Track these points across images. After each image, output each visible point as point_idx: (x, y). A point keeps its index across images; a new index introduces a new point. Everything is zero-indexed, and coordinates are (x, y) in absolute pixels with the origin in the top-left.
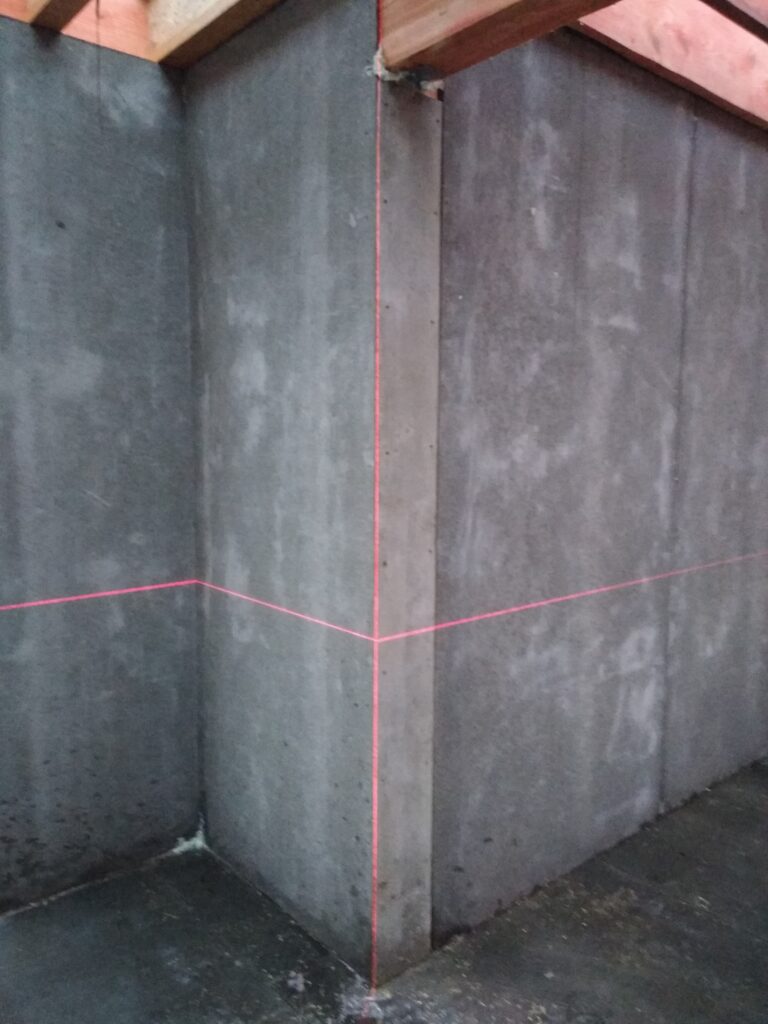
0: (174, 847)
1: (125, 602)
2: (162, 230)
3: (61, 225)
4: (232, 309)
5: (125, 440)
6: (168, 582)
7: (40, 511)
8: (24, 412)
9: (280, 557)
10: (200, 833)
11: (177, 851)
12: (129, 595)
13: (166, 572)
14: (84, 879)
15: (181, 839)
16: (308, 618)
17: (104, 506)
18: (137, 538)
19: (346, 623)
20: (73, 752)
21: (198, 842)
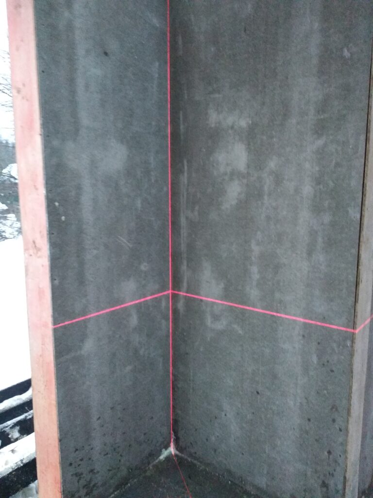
0: (160, 455)
1: (138, 307)
2: (157, 64)
3: (106, 54)
4: (213, 118)
5: (139, 203)
6: (159, 293)
7: (95, 252)
8: (87, 183)
9: (256, 276)
10: (172, 445)
11: (162, 457)
12: (140, 303)
13: (157, 287)
14: (117, 488)
15: (163, 450)
16: (283, 316)
17: (129, 247)
18: (144, 267)
19: (324, 319)
20: (112, 408)
21: (172, 450)
